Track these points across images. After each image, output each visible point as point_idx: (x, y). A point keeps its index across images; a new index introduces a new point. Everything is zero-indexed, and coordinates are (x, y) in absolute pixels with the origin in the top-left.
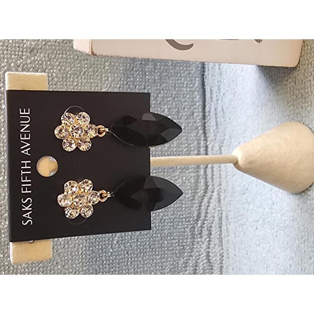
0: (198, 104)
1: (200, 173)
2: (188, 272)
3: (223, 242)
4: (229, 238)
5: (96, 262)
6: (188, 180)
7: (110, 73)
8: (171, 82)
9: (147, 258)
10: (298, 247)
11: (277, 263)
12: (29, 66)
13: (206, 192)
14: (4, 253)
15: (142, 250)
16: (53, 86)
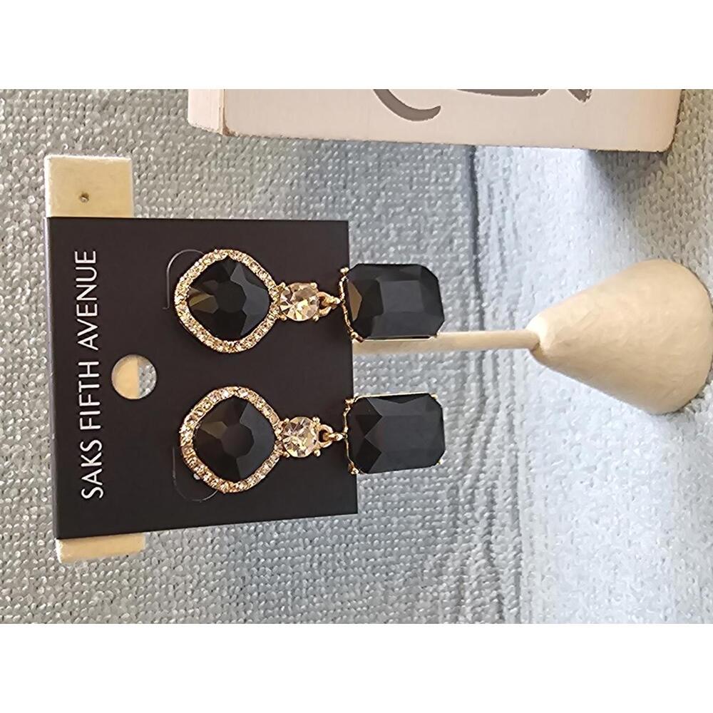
0: (461, 219)
1: (468, 369)
2: (445, 585)
3: (520, 518)
4: (533, 508)
5: (244, 560)
6: (442, 384)
7: (270, 153)
8: (403, 173)
9: (354, 553)
10: (680, 517)
11: (635, 557)
12: (98, 138)
13: (481, 411)
14: (47, 537)
15: (343, 536)
16: (149, 182)
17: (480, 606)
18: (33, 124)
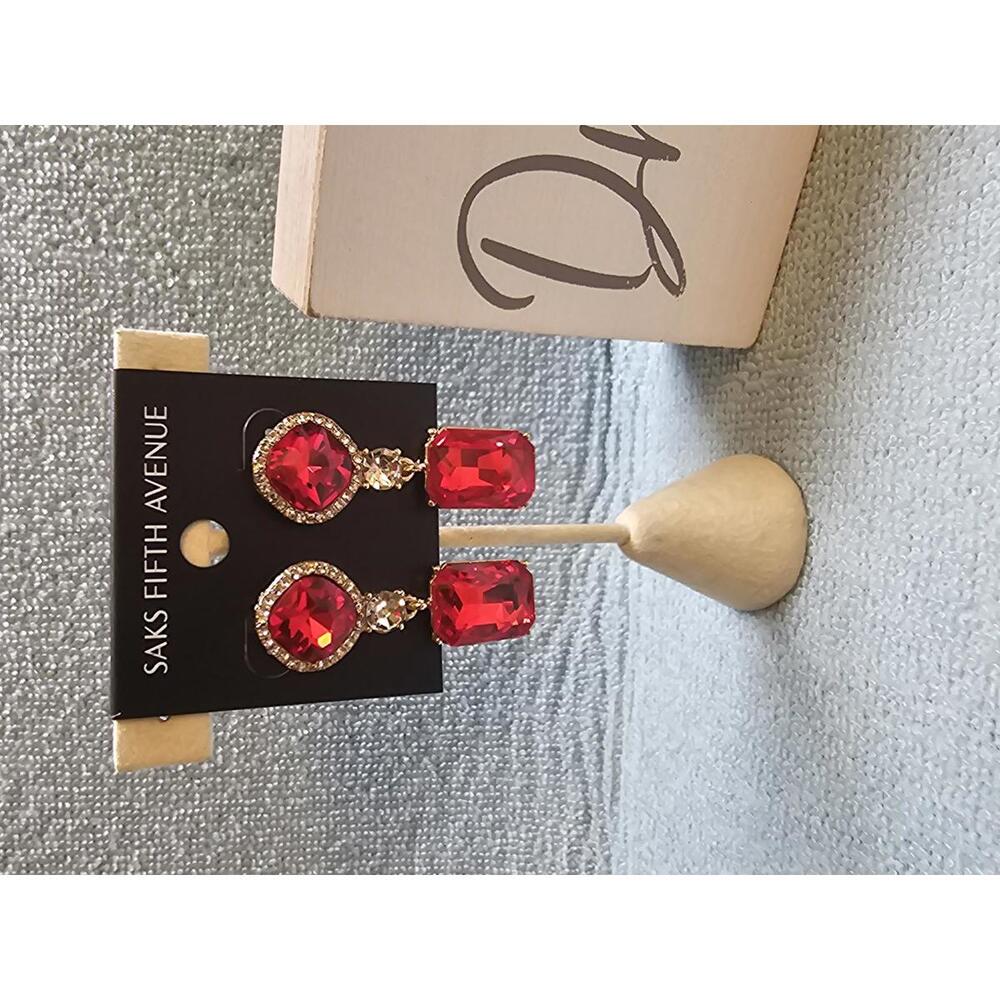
1: (591, 443)
2: (550, 654)
3: (629, 597)
4: (641, 589)
12: (225, 195)
13: (601, 487)
17: (584, 678)
18: (161, 178)
